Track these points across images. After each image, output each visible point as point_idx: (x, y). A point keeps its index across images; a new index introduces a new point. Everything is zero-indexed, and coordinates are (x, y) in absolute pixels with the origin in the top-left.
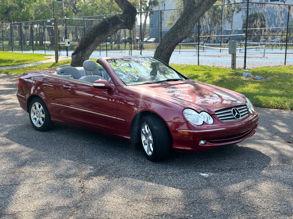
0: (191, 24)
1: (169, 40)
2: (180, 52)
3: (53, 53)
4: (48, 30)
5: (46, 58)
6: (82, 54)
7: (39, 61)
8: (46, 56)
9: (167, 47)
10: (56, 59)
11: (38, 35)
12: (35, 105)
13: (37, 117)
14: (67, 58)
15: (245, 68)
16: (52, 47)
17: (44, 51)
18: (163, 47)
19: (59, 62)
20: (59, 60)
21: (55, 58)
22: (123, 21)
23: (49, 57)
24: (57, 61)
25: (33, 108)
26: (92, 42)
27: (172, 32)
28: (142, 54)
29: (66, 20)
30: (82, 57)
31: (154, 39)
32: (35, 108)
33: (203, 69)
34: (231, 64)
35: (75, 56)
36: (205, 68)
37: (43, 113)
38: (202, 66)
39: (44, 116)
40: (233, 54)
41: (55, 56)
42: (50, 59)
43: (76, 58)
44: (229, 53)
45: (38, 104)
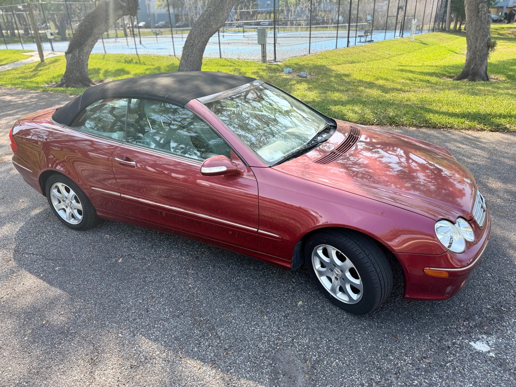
0: (227, 9)
1: (201, 31)
2: (182, 38)
3: (34, 46)
4: (17, 16)
5: (26, 55)
6: (79, 53)
7: (18, 60)
8: (25, 52)
9: (199, 41)
10: (40, 57)
11: (7, 24)
12: (57, 187)
13: (67, 207)
14: (54, 54)
15: (275, 60)
16: (28, 38)
17: (20, 44)
18: (194, 41)
19: (45, 61)
20: (45, 58)
21: (38, 55)
22: (125, 5)
23: (29, 54)
24: (42, 60)
25: (54, 191)
26: (89, 36)
27: (204, 20)
28: (142, 43)
29: (42, 4)
30: (79, 56)
31: (144, 23)
32: (59, 191)
33: (229, 63)
34: (261, 57)
35: (70, 55)
36: (230, 61)
37: (78, 202)
38: (226, 59)
39: (80, 206)
40: (263, 45)
41: (38, 52)
42: (32, 56)
43: (72, 58)
44: (258, 43)
45: (62, 185)
